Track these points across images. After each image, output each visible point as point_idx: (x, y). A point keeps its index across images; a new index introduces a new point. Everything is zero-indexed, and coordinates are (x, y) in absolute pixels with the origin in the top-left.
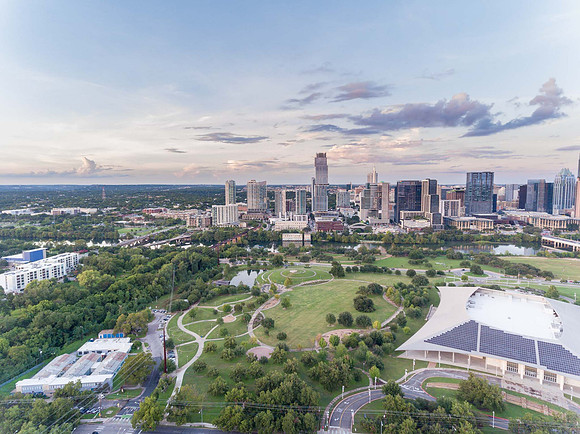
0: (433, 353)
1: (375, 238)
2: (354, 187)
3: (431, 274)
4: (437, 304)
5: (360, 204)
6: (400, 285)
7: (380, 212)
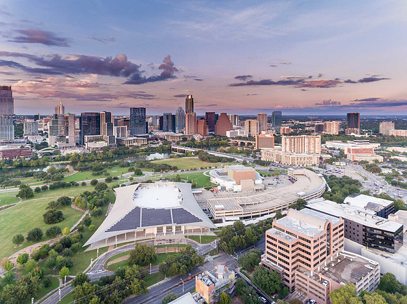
0: (112, 239)
1: (64, 159)
2: (42, 117)
3: (109, 180)
4: (113, 202)
5: (48, 132)
6: (86, 193)
7: (67, 137)
